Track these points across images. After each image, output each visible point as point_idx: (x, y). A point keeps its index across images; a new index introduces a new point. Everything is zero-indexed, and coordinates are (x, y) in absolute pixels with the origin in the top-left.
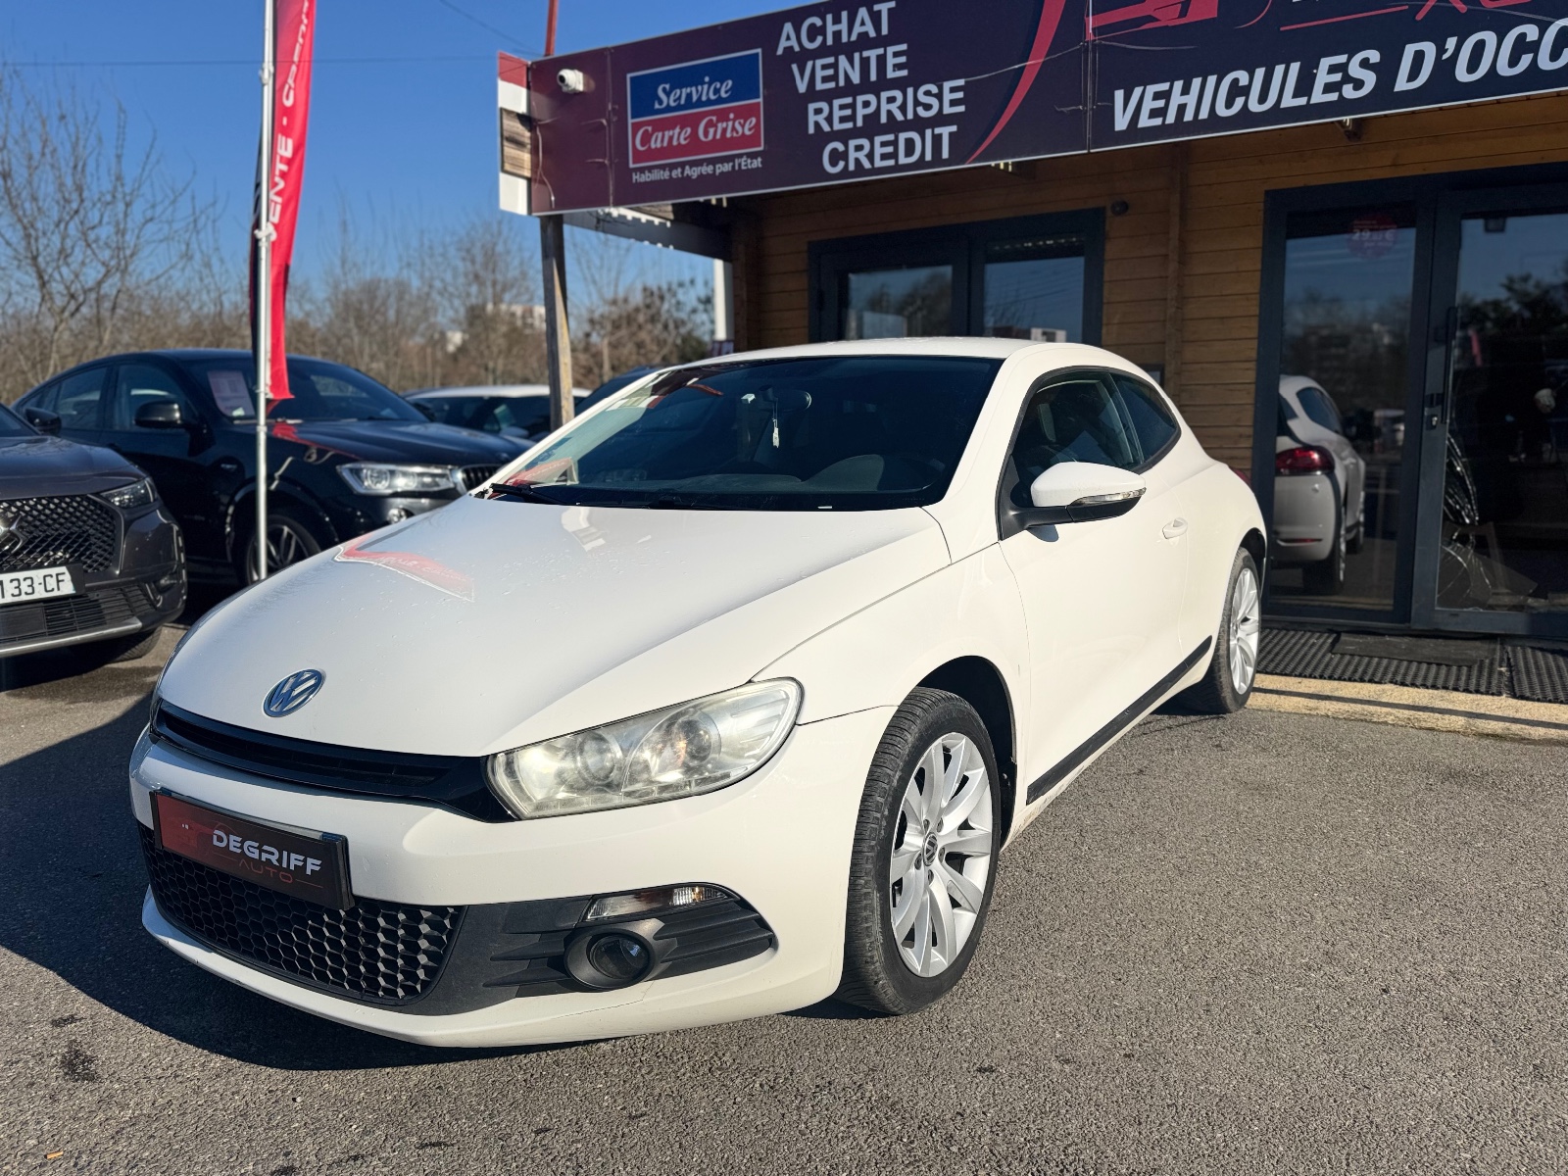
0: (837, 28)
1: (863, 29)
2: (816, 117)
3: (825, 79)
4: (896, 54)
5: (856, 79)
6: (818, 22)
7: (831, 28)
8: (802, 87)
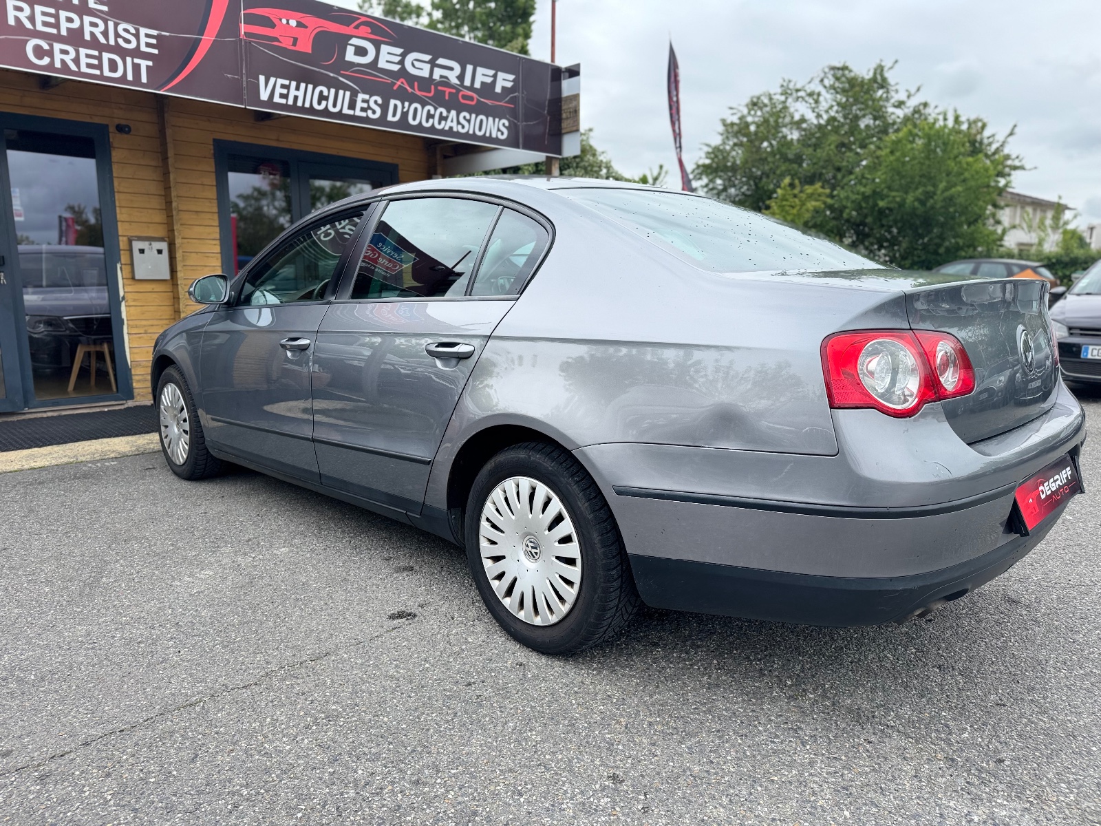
2: (16, 13)
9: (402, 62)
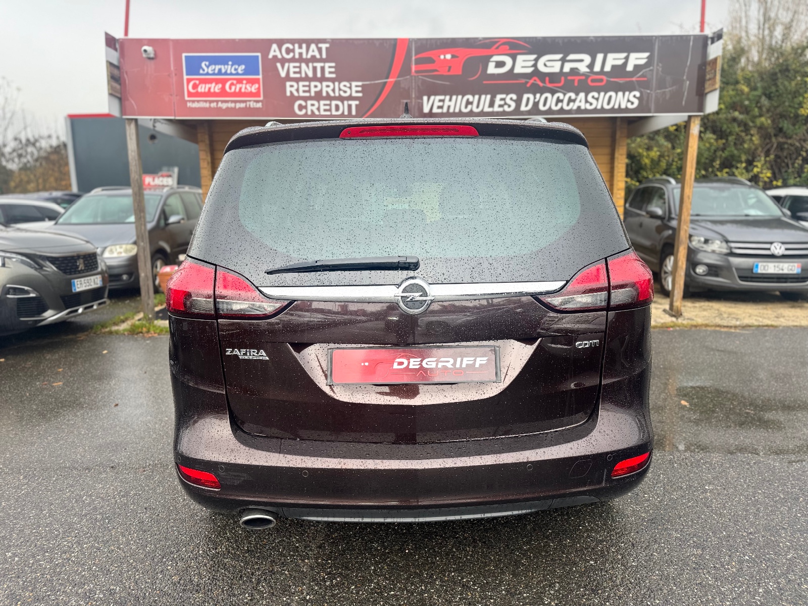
0: (300, 51)
1: (313, 54)
2: (290, 88)
3: (295, 73)
4: (330, 67)
5: (310, 74)
6: (291, 47)
7: (297, 51)
8: (283, 74)
9: (535, 65)
